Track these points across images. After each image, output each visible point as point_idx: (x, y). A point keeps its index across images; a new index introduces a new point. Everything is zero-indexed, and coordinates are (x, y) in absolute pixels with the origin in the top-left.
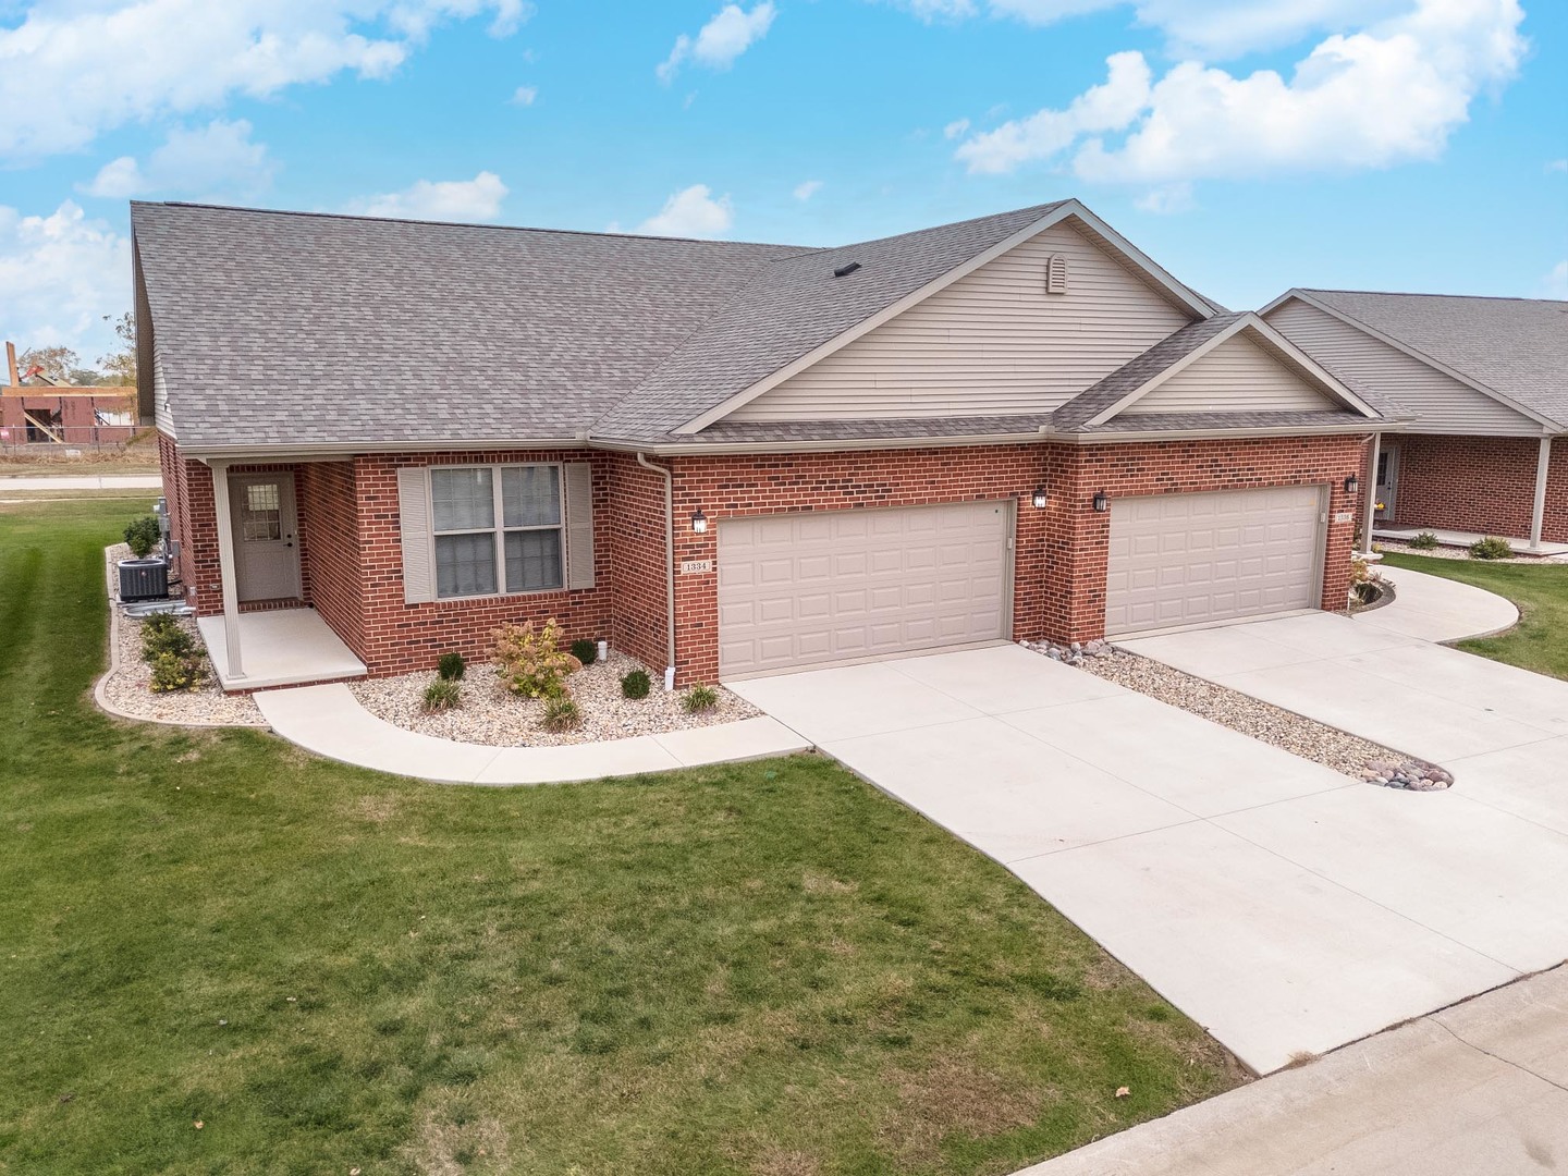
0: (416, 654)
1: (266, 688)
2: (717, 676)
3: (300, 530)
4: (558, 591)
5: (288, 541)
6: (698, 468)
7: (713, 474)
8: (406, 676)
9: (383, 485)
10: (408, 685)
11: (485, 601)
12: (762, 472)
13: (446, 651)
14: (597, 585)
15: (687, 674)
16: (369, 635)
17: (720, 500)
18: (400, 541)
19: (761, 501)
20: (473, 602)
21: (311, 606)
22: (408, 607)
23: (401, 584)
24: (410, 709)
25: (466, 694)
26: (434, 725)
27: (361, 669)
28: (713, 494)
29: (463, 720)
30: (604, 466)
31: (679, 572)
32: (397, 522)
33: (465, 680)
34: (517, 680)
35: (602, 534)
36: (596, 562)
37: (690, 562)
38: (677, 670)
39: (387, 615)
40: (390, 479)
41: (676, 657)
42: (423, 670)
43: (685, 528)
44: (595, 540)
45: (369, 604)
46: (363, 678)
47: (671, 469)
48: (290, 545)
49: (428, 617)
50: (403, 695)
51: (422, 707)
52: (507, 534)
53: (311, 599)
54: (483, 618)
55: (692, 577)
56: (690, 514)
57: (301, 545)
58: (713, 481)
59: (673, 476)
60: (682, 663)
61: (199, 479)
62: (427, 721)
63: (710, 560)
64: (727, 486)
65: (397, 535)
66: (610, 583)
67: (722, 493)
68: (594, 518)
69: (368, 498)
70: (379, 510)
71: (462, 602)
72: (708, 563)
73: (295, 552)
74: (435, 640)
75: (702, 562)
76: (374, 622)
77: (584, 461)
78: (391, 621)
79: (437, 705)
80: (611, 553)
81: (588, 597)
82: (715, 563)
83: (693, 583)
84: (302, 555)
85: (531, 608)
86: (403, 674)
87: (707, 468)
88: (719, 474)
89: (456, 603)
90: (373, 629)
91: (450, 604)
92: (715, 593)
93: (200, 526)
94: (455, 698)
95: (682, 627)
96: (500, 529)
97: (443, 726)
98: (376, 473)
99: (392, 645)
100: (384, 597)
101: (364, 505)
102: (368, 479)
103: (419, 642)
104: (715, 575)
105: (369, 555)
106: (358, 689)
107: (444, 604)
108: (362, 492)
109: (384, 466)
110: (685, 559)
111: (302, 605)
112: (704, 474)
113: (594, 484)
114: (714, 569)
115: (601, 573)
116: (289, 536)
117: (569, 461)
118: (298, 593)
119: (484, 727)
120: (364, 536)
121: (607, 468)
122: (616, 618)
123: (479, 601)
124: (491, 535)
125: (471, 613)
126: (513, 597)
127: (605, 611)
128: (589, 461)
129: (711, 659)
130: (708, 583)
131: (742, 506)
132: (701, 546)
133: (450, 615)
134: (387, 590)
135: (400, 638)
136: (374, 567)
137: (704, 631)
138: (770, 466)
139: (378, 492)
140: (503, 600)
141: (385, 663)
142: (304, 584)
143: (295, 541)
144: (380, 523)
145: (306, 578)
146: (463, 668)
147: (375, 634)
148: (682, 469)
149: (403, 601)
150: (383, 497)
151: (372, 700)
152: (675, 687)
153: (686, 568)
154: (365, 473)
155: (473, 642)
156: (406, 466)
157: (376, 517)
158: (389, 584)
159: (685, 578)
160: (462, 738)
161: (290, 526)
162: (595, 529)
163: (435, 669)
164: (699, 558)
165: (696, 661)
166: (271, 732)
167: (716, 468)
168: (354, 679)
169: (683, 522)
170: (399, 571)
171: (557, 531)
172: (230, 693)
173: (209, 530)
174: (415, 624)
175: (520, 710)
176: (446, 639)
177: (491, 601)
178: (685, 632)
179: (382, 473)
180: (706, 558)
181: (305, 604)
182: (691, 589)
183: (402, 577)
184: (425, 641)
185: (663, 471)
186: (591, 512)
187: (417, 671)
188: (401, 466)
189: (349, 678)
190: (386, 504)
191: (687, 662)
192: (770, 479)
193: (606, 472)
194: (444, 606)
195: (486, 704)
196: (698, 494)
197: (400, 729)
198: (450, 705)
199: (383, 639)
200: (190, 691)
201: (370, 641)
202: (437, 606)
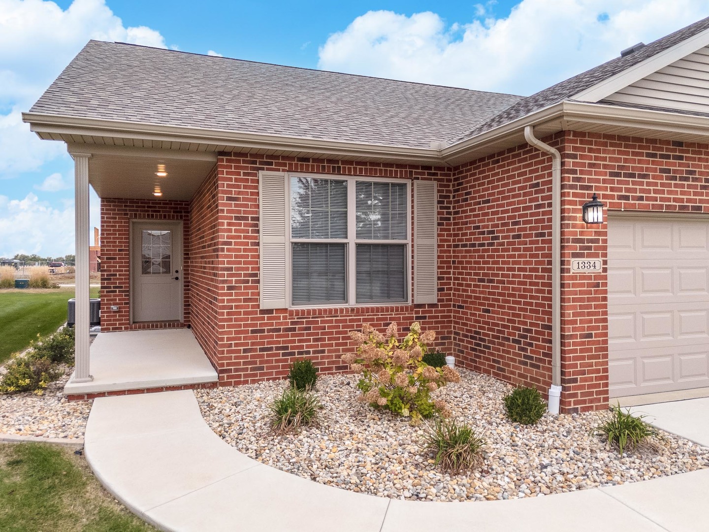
0: (267, 362)
1: (111, 393)
2: (606, 399)
3: (185, 266)
4: (404, 305)
5: (176, 275)
6: (590, 150)
7: (604, 159)
8: (256, 385)
9: (245, 187)
10: (258, 394)
11: (336, 310)
12: (653, 163)
13: (298, 359)
14: (439, 300)
15: (575, 395)
16: (222, 339)
17: (612, 189)
18: (258, 244)
19: (652, 195)
20: (325, 310)
21: (189, 327)
22: (264, 312)
23: (257, 288)
24: (258, 425)
25: (321, 408)
26: (287, 452)
27: (211, 375)
28: (604, 181)
29: (323, 445)
30: (448, 186)
31: (568, 270)
32: (257, 225)
33: (317, 391)
34: (383, 394)
35: (445, 252)
36: (439, 278)
37: (581, 260)
38: (564, 389)
39: (241, 320)
40: (253, 181)
41: (563, 373)
42: (274, 379)
43: (575, 218)
44: (439, 257)
45: (224, 307)
46: (213, 385)
47: (561, 150)
48: (177, 278)
49: (281, 324)
50: (251, 406)
51: (272, 425)
52: (359, 246)
53: (189, 321)
54: (334, 327)
55: (583, 277)
56: (581, 203)
57: (185, 278)
58: (605, 167)
59: (563, 156)
60: (570, 381)
61: (110, 222)
62: (278, 445)
63: (601, 259)
64: (618, 175)
65: (256, 238)
66: (450, 300)
67: (613, 182)
68: (439, 235)
69: (229, 199)
70: (240, 212)
71: (314, 311)
72: (598, 262)
73: (180, 284)
74: (286, 348)
75: (592, 260)
76: (229, 326)
77: (430, 179)
78: (245, 326)
79: (289, 422)
80: (452, 271)
81: (431, 312)
82: (605, 263)
83: (583, 285)
84: (185, 286)
85: (378, 319)
86: (253, 382)
87: (599, 151)
88: (611, 159)
89: (309, 311)
90: (226, 333)
91: (303, 311)
92: (605, 299)
93: (107, 258)
94: (311, 413)
95: (571, 337)
96: (352, 240)
97: (298, 453)
98: (239, 174)
99: (245, 351)
100: (240, 300)
101: (224, 205)
102: (231, 180)
103: (271, 349)
104: (605, 278)
105: (226, 256)
106: (205, 398)
107: (297, 312)
108: (224, 192)
109: (246, 168)
110: (575, 255)
111: (182, 326)
112: (596, 158)
113: (439, 202)
114: (605, 270)
115: (443, 289)
116: (177, 272)
117: (418, 179)
118: (181, 318)
119: (352, 458)
120: (223, 237)
121: (451, 188)
122: (456, 333)
123: (331, 310)
124: (343, 246)
125: (322, 322)
126: (362, 309)
127: (446, 327)
128: (435, 179)
129: (601, 378)
130: (599, 283)
131: (634, 198)
132: (592, 241)
133: (302, 323)
134: (242, 294)
135: (253, 344)
136: (231, 269)
137: (594, 343)
138: (662, 156)
139: (239, 193)
140: (353, 310)
141: (236, 370)
142: (185, 309)
143: (181, 275)
144: (240, 225)
145: (187, 305)
146: (315, 377)
147: (228, 339)
148: (575, 149)
149: (258, 306)
150: (244, 199)
151: (217, 411)
152: (562, 411)
153: (575, 265)
154: (227, 173)
155: (323, 351)
156: (268, 169)
157: (237, 218)
158: (245, 288)
159: (574, 278)
160: (323, 475)
161: (178, 264)
162: (439, 246)
163: (285, 378)
164: (590, 256)
165: (585, 380)
166: (80, 453)
167: (609, 152)
168: (203, 386)
169: (575, 211)
170: (256, 275)
171: (403, 247)
172: (71, 398)
173: (114, 263)
174: (269, 331)
175: (391, 433)
176: (297, 347)
177: (342, 310)
178: (575, 344)
179: (245, 174)
180: (596, 255)
181: (185, 325)
182: (581, 292)
183: (258, 281)
184: (278, 349)
185: (553, 150)
186: (435, 229)
187: (268, 380)
188: (263, 169)
189: (198, 385)
190: (246, 206)
191: (575, 381)
192: (662, 171)
193: (450, 192)
194: (297, 314)
195: (345, 423)
196: (590, 180)
197: (243, 457)
198: (305, 422)
199: (236, 345)
200: (36, 395)
201: (224, 346)
202: (291, 313)
